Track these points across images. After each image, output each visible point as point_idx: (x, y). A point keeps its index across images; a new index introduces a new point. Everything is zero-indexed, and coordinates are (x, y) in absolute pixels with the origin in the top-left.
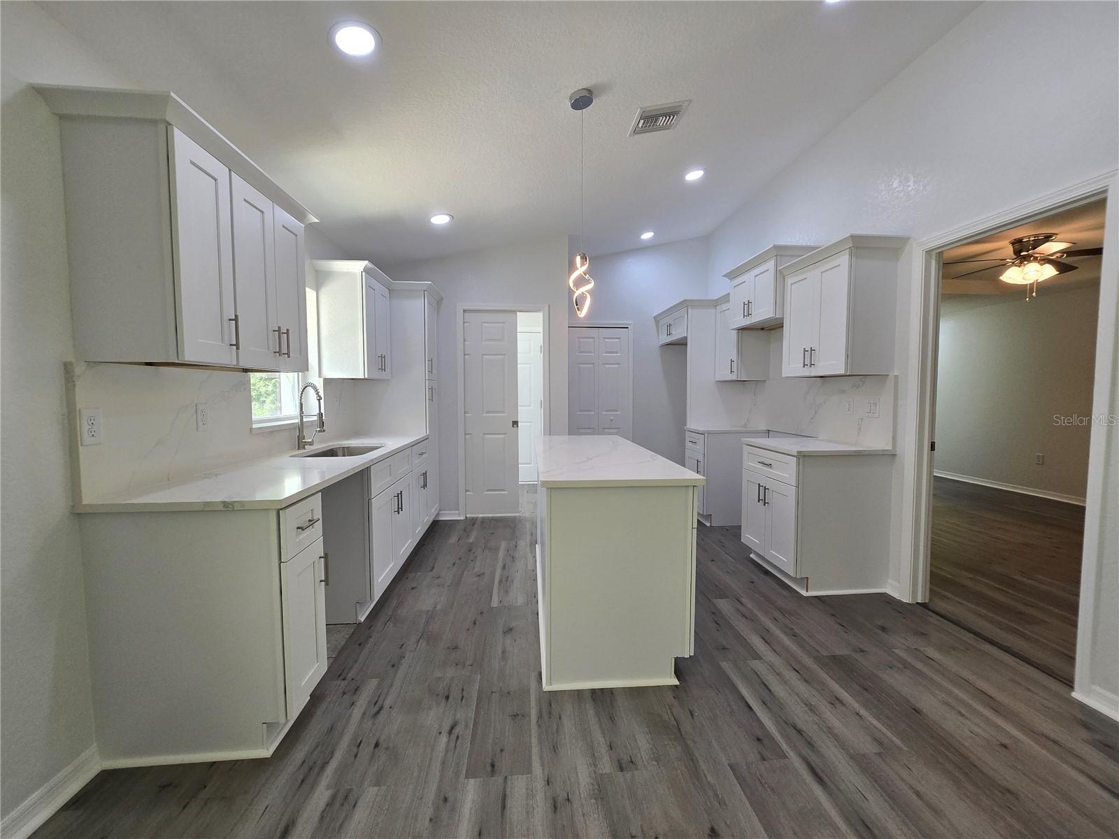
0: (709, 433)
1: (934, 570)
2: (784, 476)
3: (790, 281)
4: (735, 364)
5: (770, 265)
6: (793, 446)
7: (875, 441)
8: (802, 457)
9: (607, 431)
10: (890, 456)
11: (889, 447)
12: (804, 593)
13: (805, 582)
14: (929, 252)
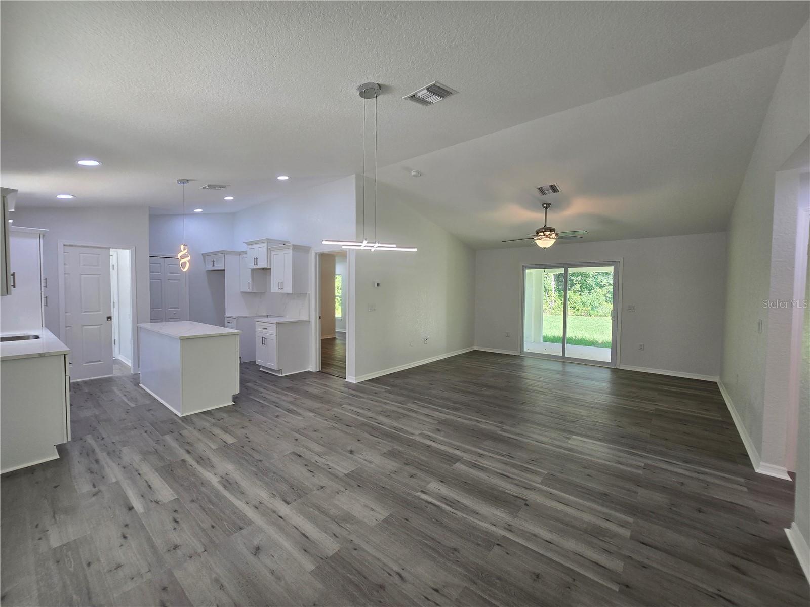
0: (238, 317)
1: (323, 359)
2: (272, 332)
3: (273, 253)
4: (250, 285)
5: (265, 245)
6: (275, 320)
7: (304, 317)
8: (278, 324)
9: (171, 320)
10: (308, 322)
11: (308, 319)
12: (280, 376)
13: (280, 371)
14: (316, 254)
